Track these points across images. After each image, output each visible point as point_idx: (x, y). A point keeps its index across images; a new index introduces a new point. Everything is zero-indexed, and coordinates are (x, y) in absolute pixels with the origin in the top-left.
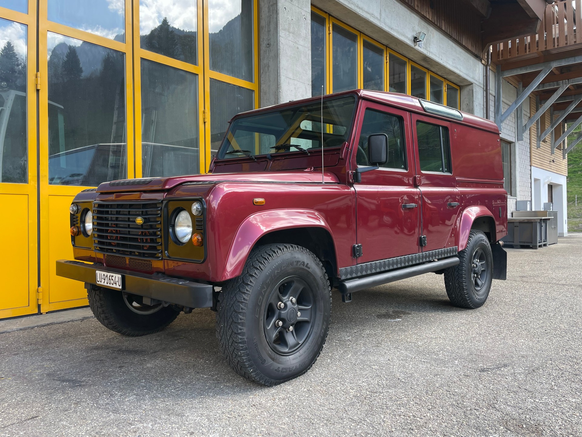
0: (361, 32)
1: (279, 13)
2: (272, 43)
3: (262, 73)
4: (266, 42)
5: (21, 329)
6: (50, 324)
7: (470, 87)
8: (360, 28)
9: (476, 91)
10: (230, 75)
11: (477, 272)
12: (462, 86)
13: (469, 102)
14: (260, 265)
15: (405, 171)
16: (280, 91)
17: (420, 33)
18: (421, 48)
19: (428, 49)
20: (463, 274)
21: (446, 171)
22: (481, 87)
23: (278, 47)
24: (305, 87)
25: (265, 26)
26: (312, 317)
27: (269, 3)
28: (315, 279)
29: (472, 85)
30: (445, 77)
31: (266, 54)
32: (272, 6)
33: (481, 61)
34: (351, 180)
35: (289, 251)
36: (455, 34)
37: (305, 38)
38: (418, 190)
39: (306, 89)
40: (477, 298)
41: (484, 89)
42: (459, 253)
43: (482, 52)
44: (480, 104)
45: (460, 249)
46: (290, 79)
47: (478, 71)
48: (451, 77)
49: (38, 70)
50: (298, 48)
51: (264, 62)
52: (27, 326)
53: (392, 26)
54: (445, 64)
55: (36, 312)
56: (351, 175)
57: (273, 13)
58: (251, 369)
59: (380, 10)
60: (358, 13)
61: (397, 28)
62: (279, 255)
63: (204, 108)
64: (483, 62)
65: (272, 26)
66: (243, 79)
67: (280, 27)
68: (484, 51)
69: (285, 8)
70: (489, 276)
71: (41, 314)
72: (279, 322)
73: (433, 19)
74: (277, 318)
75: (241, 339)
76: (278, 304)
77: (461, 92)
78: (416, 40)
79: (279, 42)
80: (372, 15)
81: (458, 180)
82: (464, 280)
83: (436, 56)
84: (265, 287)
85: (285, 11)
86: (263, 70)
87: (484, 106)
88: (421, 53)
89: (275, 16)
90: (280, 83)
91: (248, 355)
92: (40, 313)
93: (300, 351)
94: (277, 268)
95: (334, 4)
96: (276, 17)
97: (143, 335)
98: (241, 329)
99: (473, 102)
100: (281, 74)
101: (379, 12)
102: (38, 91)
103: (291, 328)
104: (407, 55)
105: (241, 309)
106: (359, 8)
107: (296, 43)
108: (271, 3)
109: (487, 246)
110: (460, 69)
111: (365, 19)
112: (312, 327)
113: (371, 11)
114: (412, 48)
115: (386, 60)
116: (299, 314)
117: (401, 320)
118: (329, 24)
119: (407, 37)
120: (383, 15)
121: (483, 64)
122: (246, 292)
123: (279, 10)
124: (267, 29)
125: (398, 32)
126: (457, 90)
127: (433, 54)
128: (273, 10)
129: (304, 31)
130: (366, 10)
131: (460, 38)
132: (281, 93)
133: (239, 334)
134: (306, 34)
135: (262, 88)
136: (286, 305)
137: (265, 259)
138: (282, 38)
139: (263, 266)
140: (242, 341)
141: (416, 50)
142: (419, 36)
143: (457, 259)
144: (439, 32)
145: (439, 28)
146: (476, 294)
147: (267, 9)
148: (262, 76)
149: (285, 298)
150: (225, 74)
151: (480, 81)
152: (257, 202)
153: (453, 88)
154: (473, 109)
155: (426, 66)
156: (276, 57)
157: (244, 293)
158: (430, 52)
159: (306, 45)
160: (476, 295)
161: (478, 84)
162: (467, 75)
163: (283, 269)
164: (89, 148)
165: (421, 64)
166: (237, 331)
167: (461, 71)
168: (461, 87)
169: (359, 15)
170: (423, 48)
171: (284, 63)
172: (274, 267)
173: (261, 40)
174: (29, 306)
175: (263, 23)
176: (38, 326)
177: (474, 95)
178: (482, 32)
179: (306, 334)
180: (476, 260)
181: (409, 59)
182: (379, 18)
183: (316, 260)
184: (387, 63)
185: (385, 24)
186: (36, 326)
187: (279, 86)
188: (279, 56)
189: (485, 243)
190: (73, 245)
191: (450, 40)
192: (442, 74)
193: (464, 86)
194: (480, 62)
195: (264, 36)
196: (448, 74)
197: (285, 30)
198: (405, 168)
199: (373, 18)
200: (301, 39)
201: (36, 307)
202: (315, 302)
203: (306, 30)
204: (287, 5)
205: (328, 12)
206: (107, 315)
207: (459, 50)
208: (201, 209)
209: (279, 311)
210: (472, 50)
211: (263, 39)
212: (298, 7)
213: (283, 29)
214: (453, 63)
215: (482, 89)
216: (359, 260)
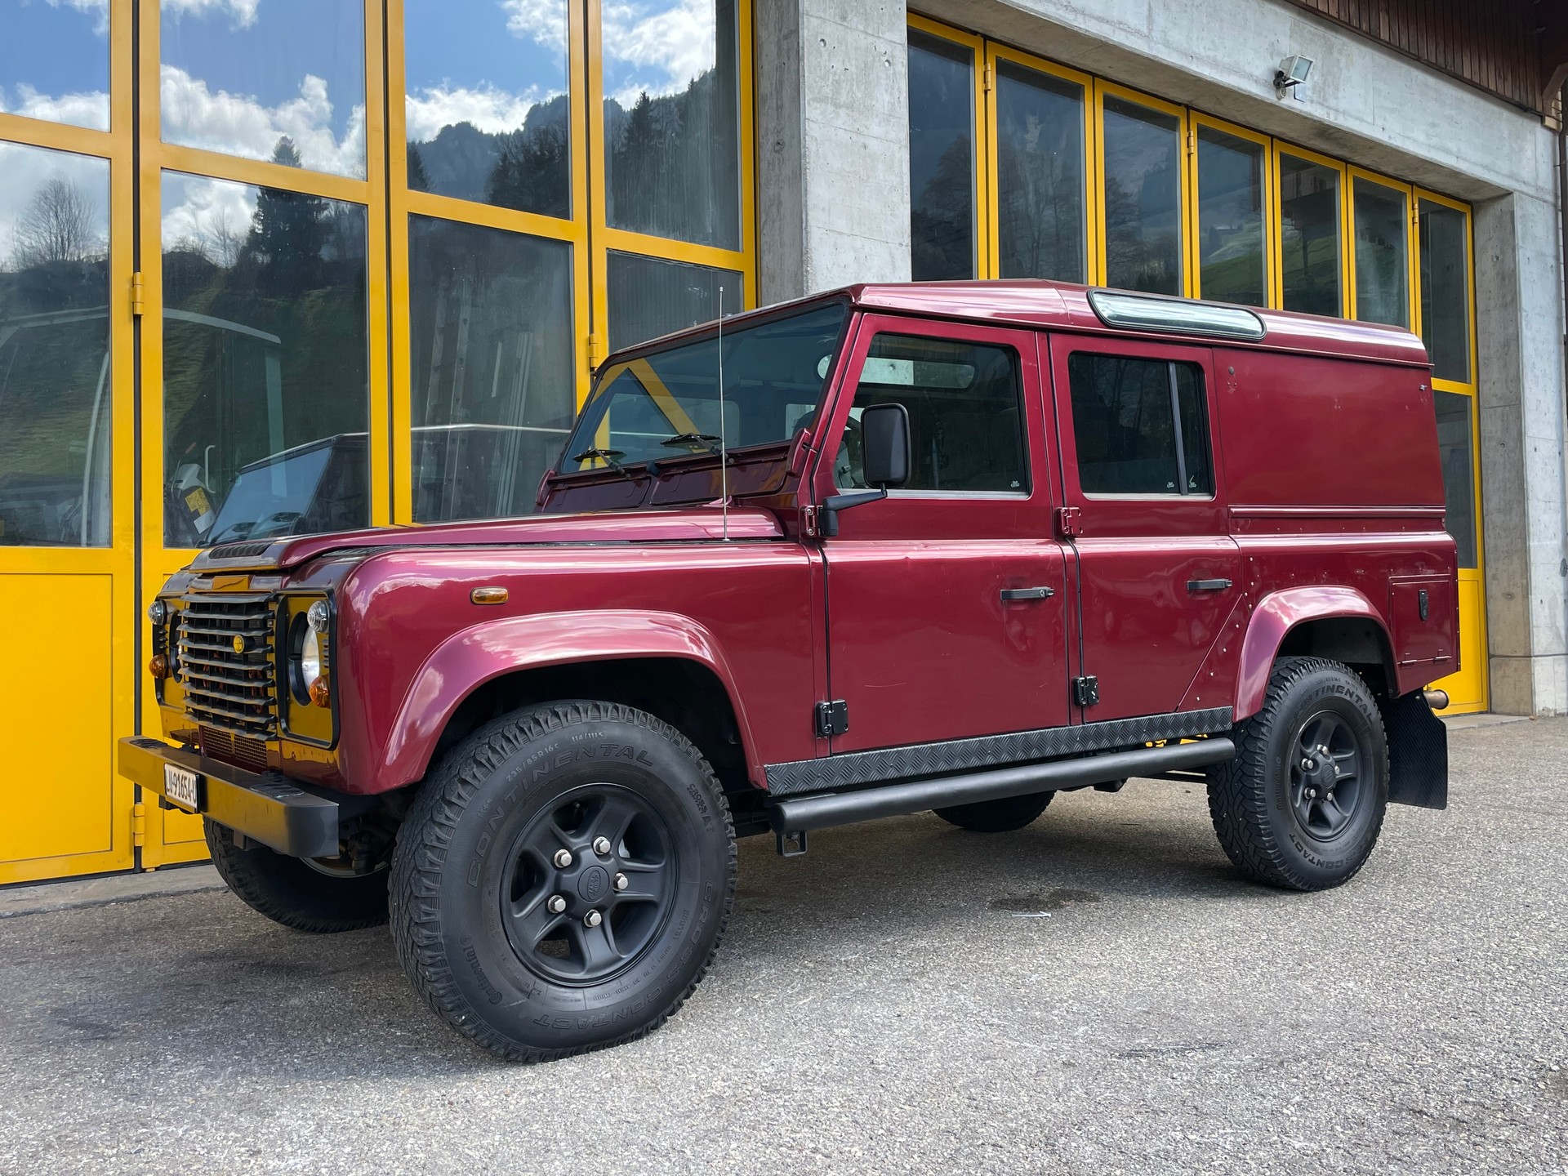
0: (1094, 75)
1: (803, 55)
2: (787, 140)
3: (766, 221)
4: (772, 139)
5: (75, 907)
6: (150, 895)
7: (1503, 204)
8: (1089, 65)
9: (1523, 216)
10: (667, 236)
11: (1319, 782)
12: (1477, 202)
13: (1503, 252)
14: (490, 755)
15: (1022, 497)
16: (807, 271)
17: (1291, 59)
18: (1303, 101)
19: (1332, 102)
20: (1256, 789)
21: (1191, 491)
22: (1545, 201)
23: (803, 150)
24: (890, 253)
25: (771, 93)
26: (667, 892)
27: (780, 30)
28: (670, 793)
29: (1509, 198)
30: (1412, 178)
31: (773, 170)
32: (786, 37)
33: (1542, 121)
34: (810, 531)
35: (584, 719)
36: (1432, 48)
37: (890, 115)
38: (1068, 550)
39: (893, 258)
40: (1312, 861)
41: (1555, 206)
42: (1237, 726)
43: (1542, 93)
44: (1543, 255)
45: (1241, 714)
46: (841, 233)
47: (1529, 154)
48: (1429, 179)
49: (137, 267)
50: (865, 147)
51: (767, 193)
52: (91, 899)
53: (1195, 50)
54: (1398, 142)
55: (130, 865)
56: (810, 517)
57: (789, 59)
58: (460, 1016)
59: (1150, 7)
60: (1071, 26)
61: (1211, 54)
62: (550, 731)
63: (591, 331)
64: (1549, 122)
65: (787, 93)
66: (709, 245)
67: (808, 95)
68: (1546, 91)
69: (823, 40)
70: (1369, 796)
71: (144, 871)
72: (557, 899)
73: (1342, 14)
74: (552, 891)
75: (428, 938)
76: (557, 855)
77: (1476, 218)
78: (1280, 80)
79: (805, 134)
80: (1120, 25)
81: (1236, 513)
82: (1259, 807)
83: (1361, 120)
84: (500, 809)
85: (823, 49)
86: (767, 215)
87: (1558, 259)
88: (1306, 118)
89: (793, 67)
90: (806, 248)
91: (449, 978)
92: (138, 869)
93: (621, 979)
94: (540, 763)
95: (990, 7)
96: (796, 68)
97: (340, 931)
98: (427, 914)
99: (1514, 250)
100: (811, 223)
101: (1146, 13)
102: (137, 319)
103: (596, 918)
104: (1263, 126)
105: (428, 863)
106: (1075, 10)
107: (858, 132)
108: (785, 31)
109: (1357, 705)
110: (1459, 150)
111: (1095, 39)
112: (667, 917)
113: (1115, 15)
114: (1271, 105)
115: (1188, 146)
116: (623, 881)
117: (1050, 915)
118: (985, 63)
119: (1250, 76)
120: (1161, 20)
121: (1550, 129)
122: (445, 822)
123: (803, 48)
124: (775, 101)
125: (1215, 64)
126: (1461, 215)
127: (1351, 116)
128: (789, 50)
129: (887, 98)
130: (1098, 13)
131: (1450, 59)
132: (809, 277)
133: (424, 925)
134: (893, 104)
135: (764, 264)
136: (576, 858)
137: (508, 740)
138: (812, 125)
139: (497, 756)
140: (432, 943)
141: (1287, 111)
142: (1289, 70)
143: (1227, 744)
144: (1372, 47)
145: (1370, 37)
146: (1305, 848)
147: (774, 49)
148: (765, 231)
149: (578, 842)
150: (653, 235)
151: (1540, 183)
152: (483, 598)
153: (1445, 211)
154: (1514, 271)
155: (1338, 152)
156: (797, 177)
157: (441, 825)
158: (1337, 111)
159: (892, 135)
160: (1309, 852)
161: (1532, 191)
162: (1486, 167)
163: (558, 765)
164: (311, 449)
165: (1317, 148)
166: (419, 917)
167: (1464, 159)
168: (1475, 207)
169: (1075, 29)
170: (1312, 102)
171: (821, 191)
172: (529, 761)
173: (762, 132)
174: (111, 850)
175: (766, 86)
176: (117, 901)
177: (1519, 227)
178: (1541, 30)
179: (645, 935)
180: (1319, 747)
181: (1272, 137)
182: (1145, 30)
183: (677, 743)
184: (1189, 155)
185: (1167, 44)
186: (112, 901)
187: (804, 258)
188: (805, 174)
189: (1348, 698)
190: (159, 701)
191: (1417, 67)
192: (1395, 170)
193: (1483, 201)
194: (1539, 125)
195: (767, 122)
196: (1417, 169)
197: (822, 100)
198: (1025, 487)
199: (1122, 32)
200: (877, 120)
201: (130, 853)
202: (675, 852)
203: (891, 94)
204: (831, 31)
205: (980, 31)
206: (241, 876)
207: (1450, 92)
208: (327, 617)
209: (556, 872)
210: (1501, 91)
211: (767, 129)
212: (866, 33)
213: (814, 100)
214: (1428, 136)
215: (1551, 208)
216: (841, 742)
